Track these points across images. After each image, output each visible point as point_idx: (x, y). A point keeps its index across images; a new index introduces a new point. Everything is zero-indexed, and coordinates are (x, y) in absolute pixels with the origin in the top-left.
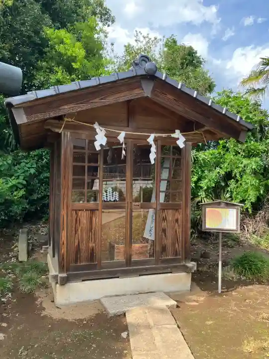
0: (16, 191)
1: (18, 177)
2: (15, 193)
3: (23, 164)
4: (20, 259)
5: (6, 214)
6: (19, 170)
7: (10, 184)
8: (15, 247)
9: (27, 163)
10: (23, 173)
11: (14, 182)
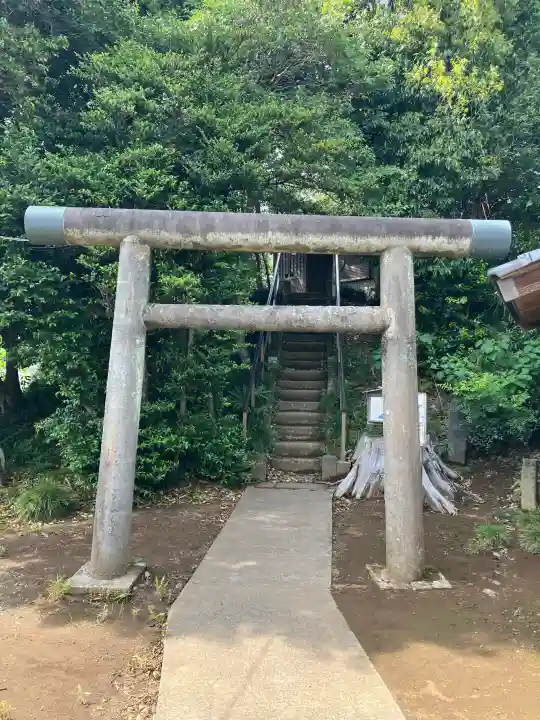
0: (516, 393)
1: (520, 371)
2: (514, 398)
3: (527, 349)
4: (524, 507)
5: (500, 432)
6: (522, 359)
7: (506, 383)
8: (516, 487)
9: (535, 346)
10: (529, 362)
11: (512, 379)
